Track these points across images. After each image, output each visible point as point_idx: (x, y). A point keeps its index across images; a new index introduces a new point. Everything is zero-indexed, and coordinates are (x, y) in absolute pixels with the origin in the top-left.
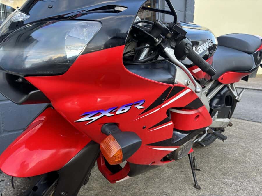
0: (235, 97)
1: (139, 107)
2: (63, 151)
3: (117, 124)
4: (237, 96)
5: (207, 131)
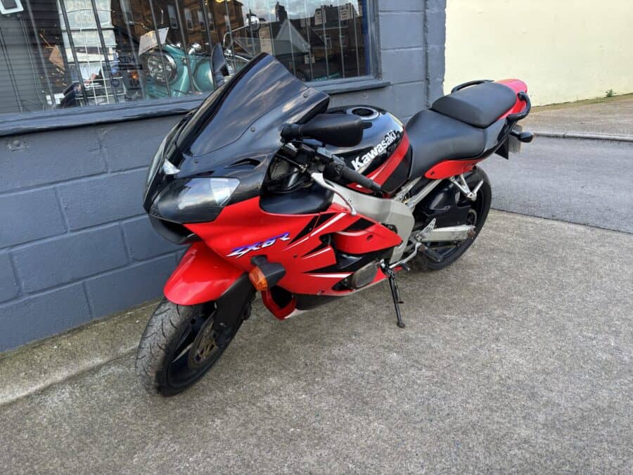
0: (467, 195)
1: (284, 239)
2: (219, 282)
3: (265, 256)
4: (468, 194)
5: (418, 248)
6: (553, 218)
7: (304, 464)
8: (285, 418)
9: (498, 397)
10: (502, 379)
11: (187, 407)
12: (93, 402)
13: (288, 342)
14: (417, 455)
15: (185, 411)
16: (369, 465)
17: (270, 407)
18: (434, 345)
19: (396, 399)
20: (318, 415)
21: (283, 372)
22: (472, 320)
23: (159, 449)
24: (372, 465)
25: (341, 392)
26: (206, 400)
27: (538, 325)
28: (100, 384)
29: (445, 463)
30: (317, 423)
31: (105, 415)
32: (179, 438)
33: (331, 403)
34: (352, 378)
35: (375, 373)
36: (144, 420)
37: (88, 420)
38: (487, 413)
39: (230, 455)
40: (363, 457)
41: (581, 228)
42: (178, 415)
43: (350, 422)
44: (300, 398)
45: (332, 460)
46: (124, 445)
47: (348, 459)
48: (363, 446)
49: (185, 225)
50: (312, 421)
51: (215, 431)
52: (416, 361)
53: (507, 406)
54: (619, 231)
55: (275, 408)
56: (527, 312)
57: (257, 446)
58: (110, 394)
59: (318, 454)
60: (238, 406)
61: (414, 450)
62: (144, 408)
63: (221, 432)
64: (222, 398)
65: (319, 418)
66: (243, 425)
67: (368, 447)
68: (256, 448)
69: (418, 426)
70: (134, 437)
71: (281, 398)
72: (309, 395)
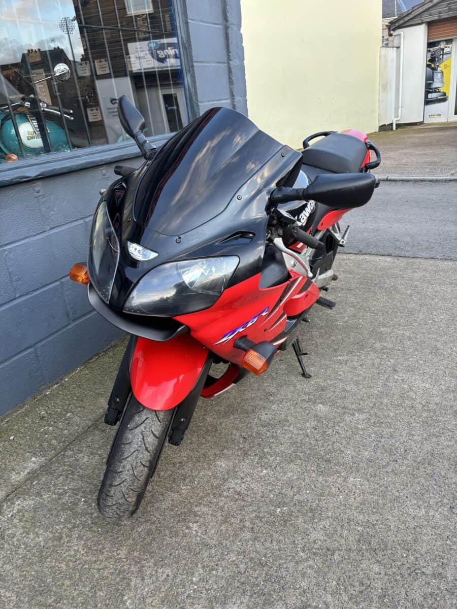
1: (264, 314)
3: (245, 336)
4: (340, 240)
6: (360, 253)
7: (315, 542)
8: (262, 500)
9: (432, 422)
10: (424, 406)
11: (146, 521)
12: (20, 551)
13: (209, 419)
14: (407, 497)
15: (148, 526)
16: (375, 522)
17: (239, 493)
18: (348, 388)
19: (352, 449)
20: (292, 487)
21: (225, 451)
22: (363, 357)
23: (148, 581)
24: (377, 521)
25: (297, 457)
26: (164, 506)
27: (417, 350)
28: (16, 527)
29: (435, 498)
30: (297, 495)
31: (49, 562)
32: (163, 560)
33: (296, 471)
34: (298, 440)
35: (316, 429)
36: (105, 553)
37: (31, 575)
38: (434, 440)
39: (234, 559)
40: (364, 516)
41: (389, 259)
42: (143, 535)
43: (328, 484)
44: (262, 474)
45: (339, 529)
46: (100, 590)
47: (352, 523)
48: (356, 505)
49: (175, 318)
50: (291, 495)
51: (198, 539)
52: (344, 408)
53: (444, 429)
54: (417, 257)
55: (246, 492)
56: (400, 340)
57: (255, 539)
58: (38, 535)
59: (321, 526)
60: (204, 503)
61: (401, 494)
62: (95, 539)
63: (205, 537)
64: (181, 499)
65: (295, 490)
66: (225, 521)
67: (361, 504)
68: (256, 542)
69: (389, 469)
70: (107, 578)
71: (244, 480)
72: (269, 469)
